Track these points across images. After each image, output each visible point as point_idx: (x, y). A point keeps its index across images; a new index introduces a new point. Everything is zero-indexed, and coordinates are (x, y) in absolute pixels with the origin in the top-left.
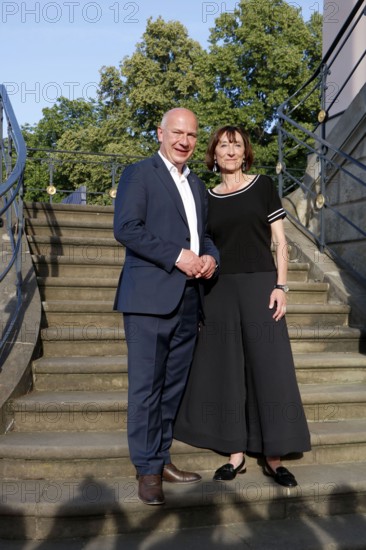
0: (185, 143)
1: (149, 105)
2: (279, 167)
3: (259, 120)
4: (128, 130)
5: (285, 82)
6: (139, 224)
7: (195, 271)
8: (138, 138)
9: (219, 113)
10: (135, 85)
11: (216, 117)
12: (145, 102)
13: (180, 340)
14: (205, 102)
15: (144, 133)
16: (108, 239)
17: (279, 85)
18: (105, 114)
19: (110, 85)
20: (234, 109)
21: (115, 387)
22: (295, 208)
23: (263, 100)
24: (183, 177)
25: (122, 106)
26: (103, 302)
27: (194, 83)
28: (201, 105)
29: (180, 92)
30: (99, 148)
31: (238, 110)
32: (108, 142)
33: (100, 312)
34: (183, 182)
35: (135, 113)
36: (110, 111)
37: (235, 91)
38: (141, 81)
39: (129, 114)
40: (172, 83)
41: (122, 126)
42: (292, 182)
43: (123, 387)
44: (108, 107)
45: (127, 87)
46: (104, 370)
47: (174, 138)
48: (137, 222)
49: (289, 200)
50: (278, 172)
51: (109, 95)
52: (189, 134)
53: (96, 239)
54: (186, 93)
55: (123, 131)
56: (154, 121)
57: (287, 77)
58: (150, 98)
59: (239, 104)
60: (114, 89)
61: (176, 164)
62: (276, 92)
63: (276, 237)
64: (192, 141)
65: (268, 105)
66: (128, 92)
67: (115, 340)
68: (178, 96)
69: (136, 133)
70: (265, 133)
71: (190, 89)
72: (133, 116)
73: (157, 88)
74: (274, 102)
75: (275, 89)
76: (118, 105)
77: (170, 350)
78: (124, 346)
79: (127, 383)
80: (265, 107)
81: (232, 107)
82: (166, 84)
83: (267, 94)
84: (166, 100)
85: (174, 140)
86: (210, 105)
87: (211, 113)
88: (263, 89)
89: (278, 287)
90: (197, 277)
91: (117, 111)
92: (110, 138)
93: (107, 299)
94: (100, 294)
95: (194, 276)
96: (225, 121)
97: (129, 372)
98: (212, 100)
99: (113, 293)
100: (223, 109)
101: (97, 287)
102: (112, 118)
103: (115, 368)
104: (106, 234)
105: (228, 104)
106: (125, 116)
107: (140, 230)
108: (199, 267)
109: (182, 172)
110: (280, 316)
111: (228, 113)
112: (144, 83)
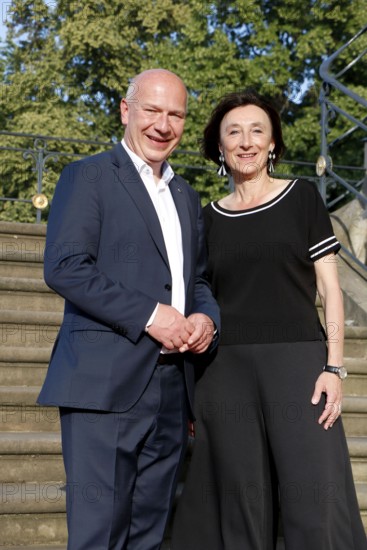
0: (163, 127)
1: (94, 50)
2: (322, 164)
3: (281, 80)
4: (58, 91)
5: (329, 16)
6: (87, 261)
7: (177, 341)
8: (75, 105)
9: (216, 67)
10: (70, 14)
11: (210, 74)
12: (87, 45)
13: (155, 455)
14: (192, 46)
15: (84, 97)
16: (33, 281)
17: (317, 22)
18: (17, 62)
19: (28, 13)
20: (241, 62)
21: (43, 539)
22: (347, 233)
23: (290, 47)
24: (163, 184)
25: (47, 49)
26: (24, 389)
27: (170, 16)
28: (186, 54)
29: (146, 28)
30: (8, 120)
31: (247, 62)
32: (23, 110)
33: (19, 406)
34: (163, 190)
35: (70, 62)
36: (25, 56)
37: (242, 31)
38: (80, 9)
39: (59, 64)
40: (134, 14)
41: (47, 83)
42: (344, 189)
43: (56, 539)
44: (24, 49)
45: (56, 18)
46: (25, 507)
47: (146, 119)
48: (82, 258)
49: (337, 219)
50: (320, 172)
51: (25, 29)
52: (171, 114)
53: (13, 279)
54: (156, 32)
55: (49, 93)
56: (101, 76)
57: (331, 8)
58: (96, 38)
59: (247, 53)
60: (34, 19)
61: (151, 162)
62: (313, 33)
63: (324, 284)
64: (177, 125)
65: (298, 55)
66: (59, 27)
67: (42, 453)
68: (143, 36)
69: (72, 97)
70: (291, 102)
71: (163, 24)
72: (66, 68)
73: (108, 22)
74: (308, 50)
75: (309, 28)
76: (40, 48)
77: (139, 474)
78: (58, 465)
79: (64, 531)
80: (293, 58)
81: (237, 56)
82: (124, 14)
83: (296, 37)
84: (124, 43)
85: (146, 122)
86: (200, 52)
87: (201, 68)
88: (288, 28)
89: (328, 369)
90: (183, 349)
91: (38, 59)
92: (25, 104)
93: (31, 383)
94: (18, 373)
95: (177, 348)
96: (226, 81)
97: (69, 512)
98: (204, 44)
99: (42, 373)
100: (222, 60)
101: (14, 362)
102: (30, 70)
103: (45, 505)
104: (30, 271)
105: (232, 52)
106: (53, 67)
107: (88, 271)
108: (185, 335)
109: (161, 174)
110: (331, 419)
111: (232, 68)
112: (87, 11)
